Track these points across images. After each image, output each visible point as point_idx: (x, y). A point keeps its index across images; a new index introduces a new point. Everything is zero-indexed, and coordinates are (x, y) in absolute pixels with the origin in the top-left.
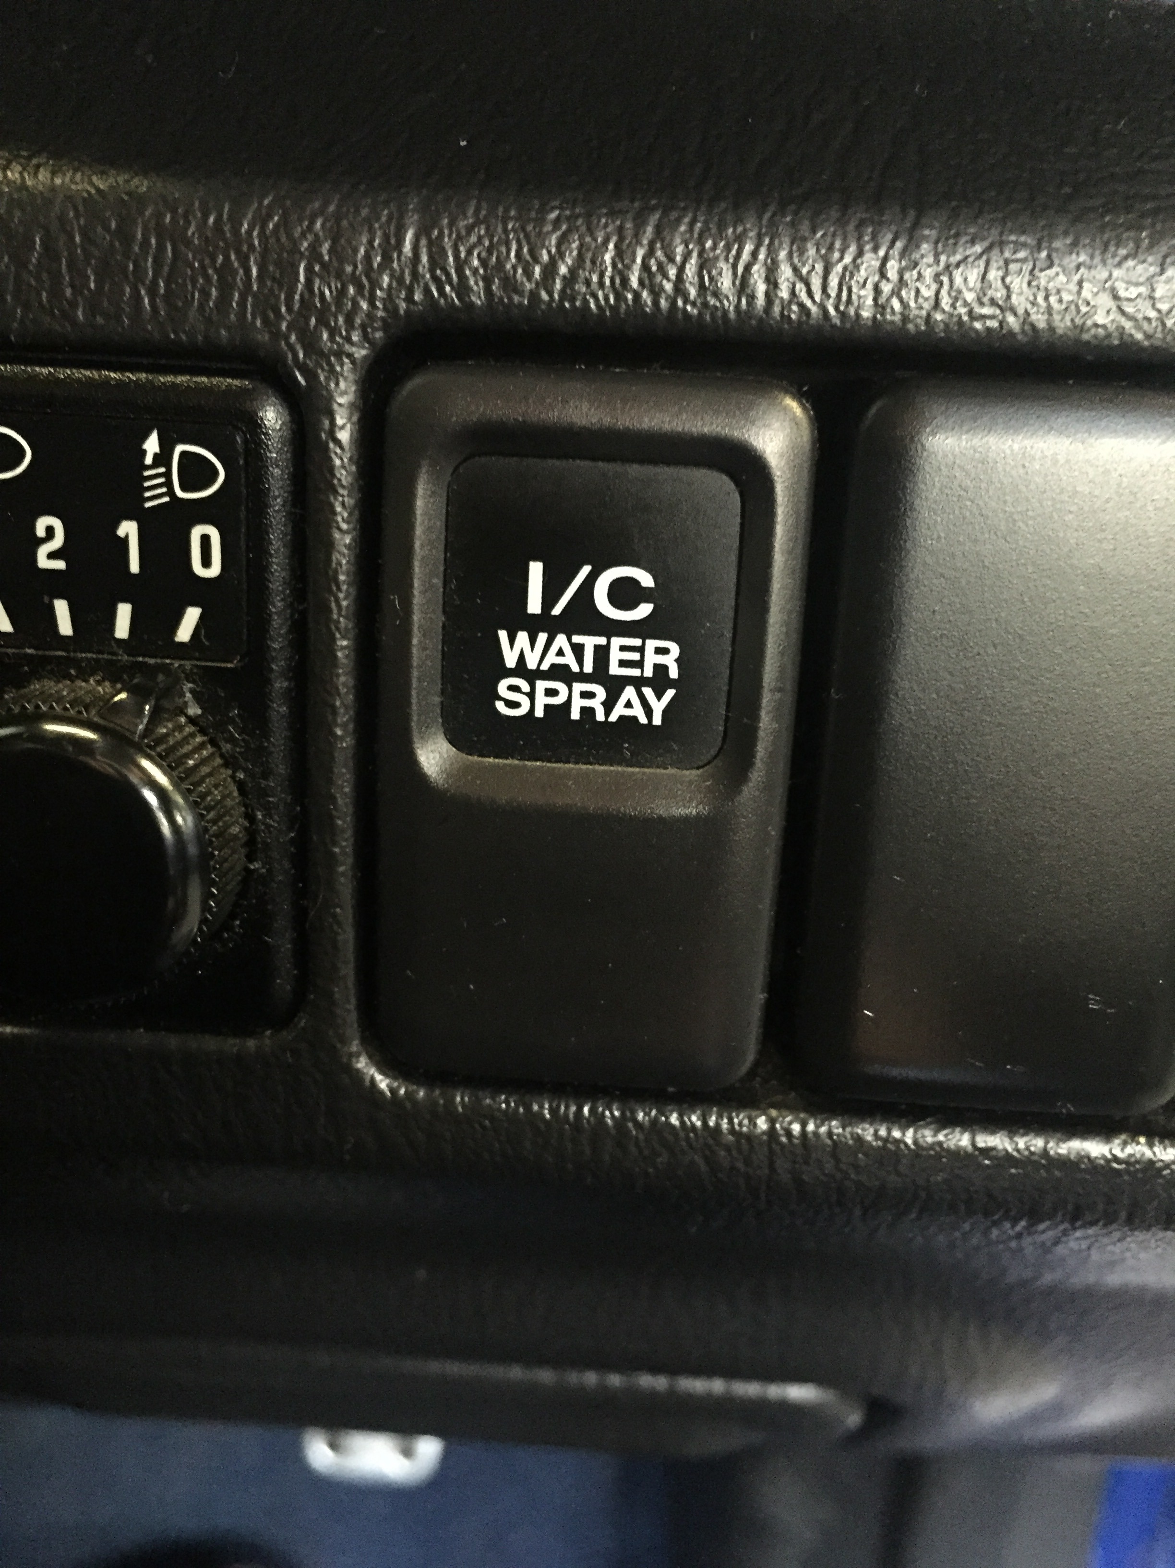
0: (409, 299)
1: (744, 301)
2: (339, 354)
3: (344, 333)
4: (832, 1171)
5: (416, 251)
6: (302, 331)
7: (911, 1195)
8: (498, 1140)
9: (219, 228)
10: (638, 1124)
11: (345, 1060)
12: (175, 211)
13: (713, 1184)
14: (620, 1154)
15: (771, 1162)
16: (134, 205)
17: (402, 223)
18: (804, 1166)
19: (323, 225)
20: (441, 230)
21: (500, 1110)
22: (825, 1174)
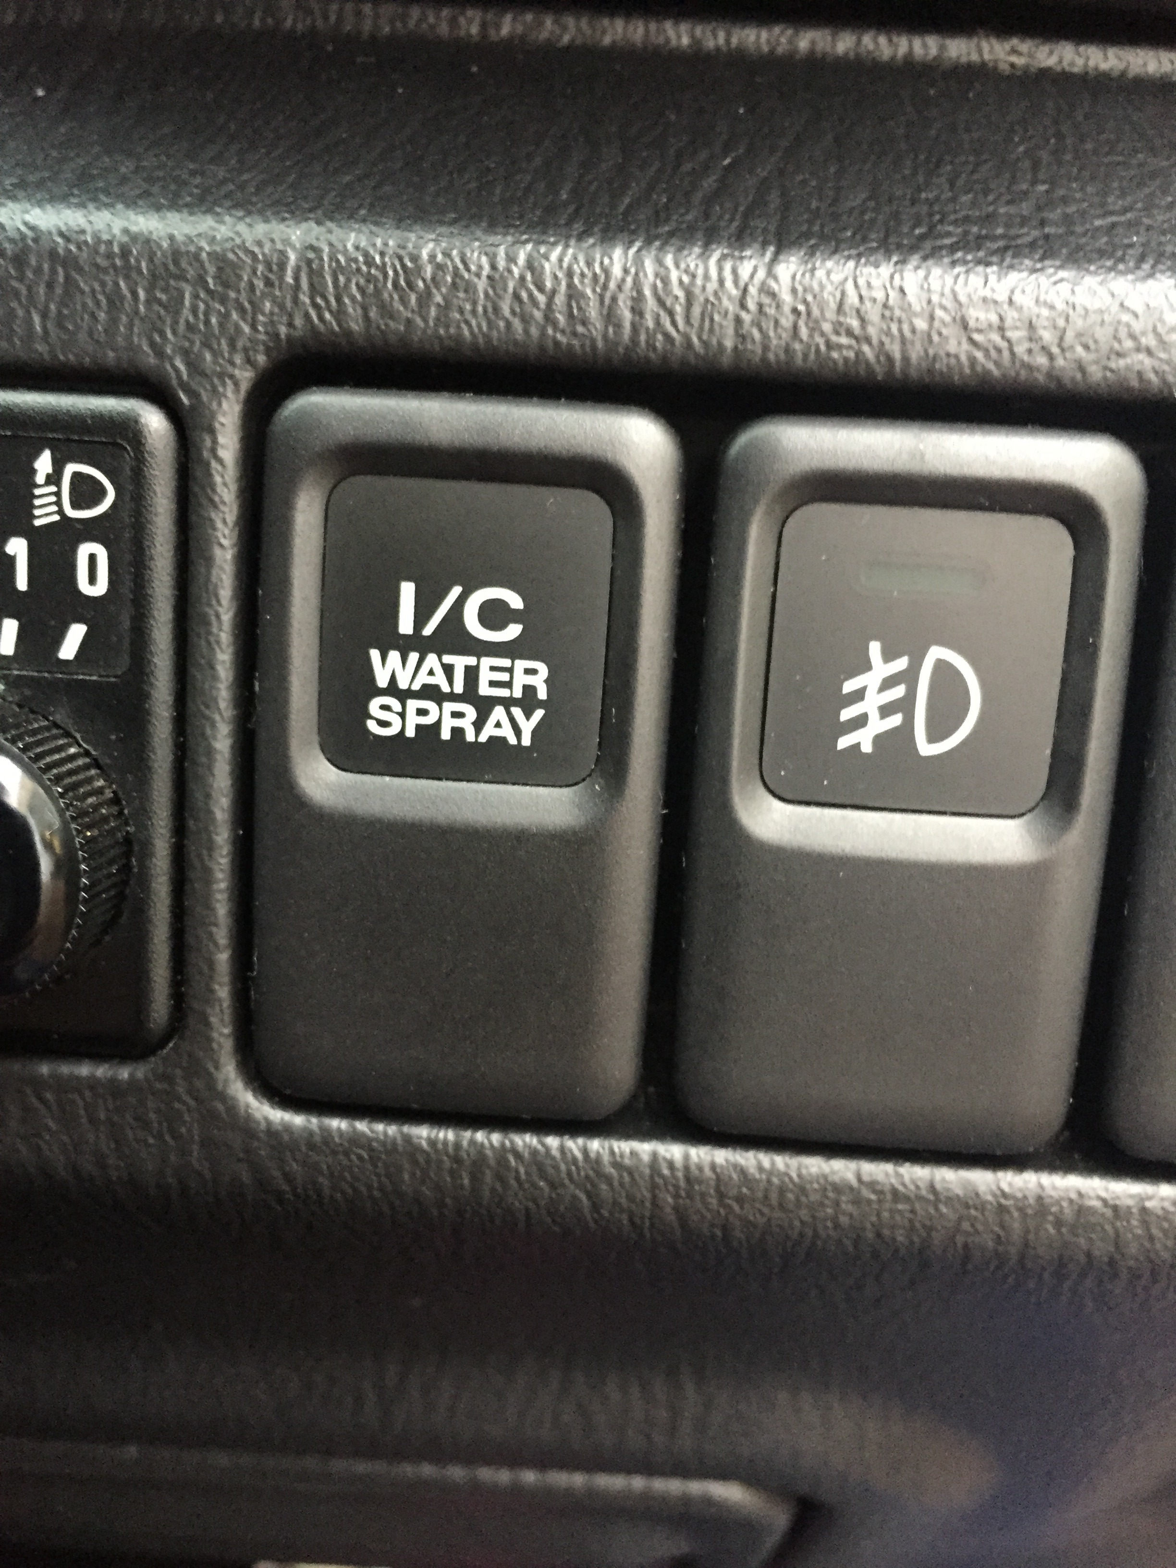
0: (290, 325)
1: (611, 330)
2: (221, 376)
3: (226, 355)
4: (716, 1207)
5: (297, 278)
6: (186, 354)
7: (796, 1231)
8: (378, 1175)
9: (110, 256)
10: (518, 1155)
11: (220, 1087)
12: (68, 239)
13: (596, 1222)
14: (498, 1186)
15: (654, 1197)
16: (30, 233)
17: (283, 253)
18: (688, 1201)
19: (209, 254)
20: (322, 259)
21: (377, 1140)
22: (708, 1210)
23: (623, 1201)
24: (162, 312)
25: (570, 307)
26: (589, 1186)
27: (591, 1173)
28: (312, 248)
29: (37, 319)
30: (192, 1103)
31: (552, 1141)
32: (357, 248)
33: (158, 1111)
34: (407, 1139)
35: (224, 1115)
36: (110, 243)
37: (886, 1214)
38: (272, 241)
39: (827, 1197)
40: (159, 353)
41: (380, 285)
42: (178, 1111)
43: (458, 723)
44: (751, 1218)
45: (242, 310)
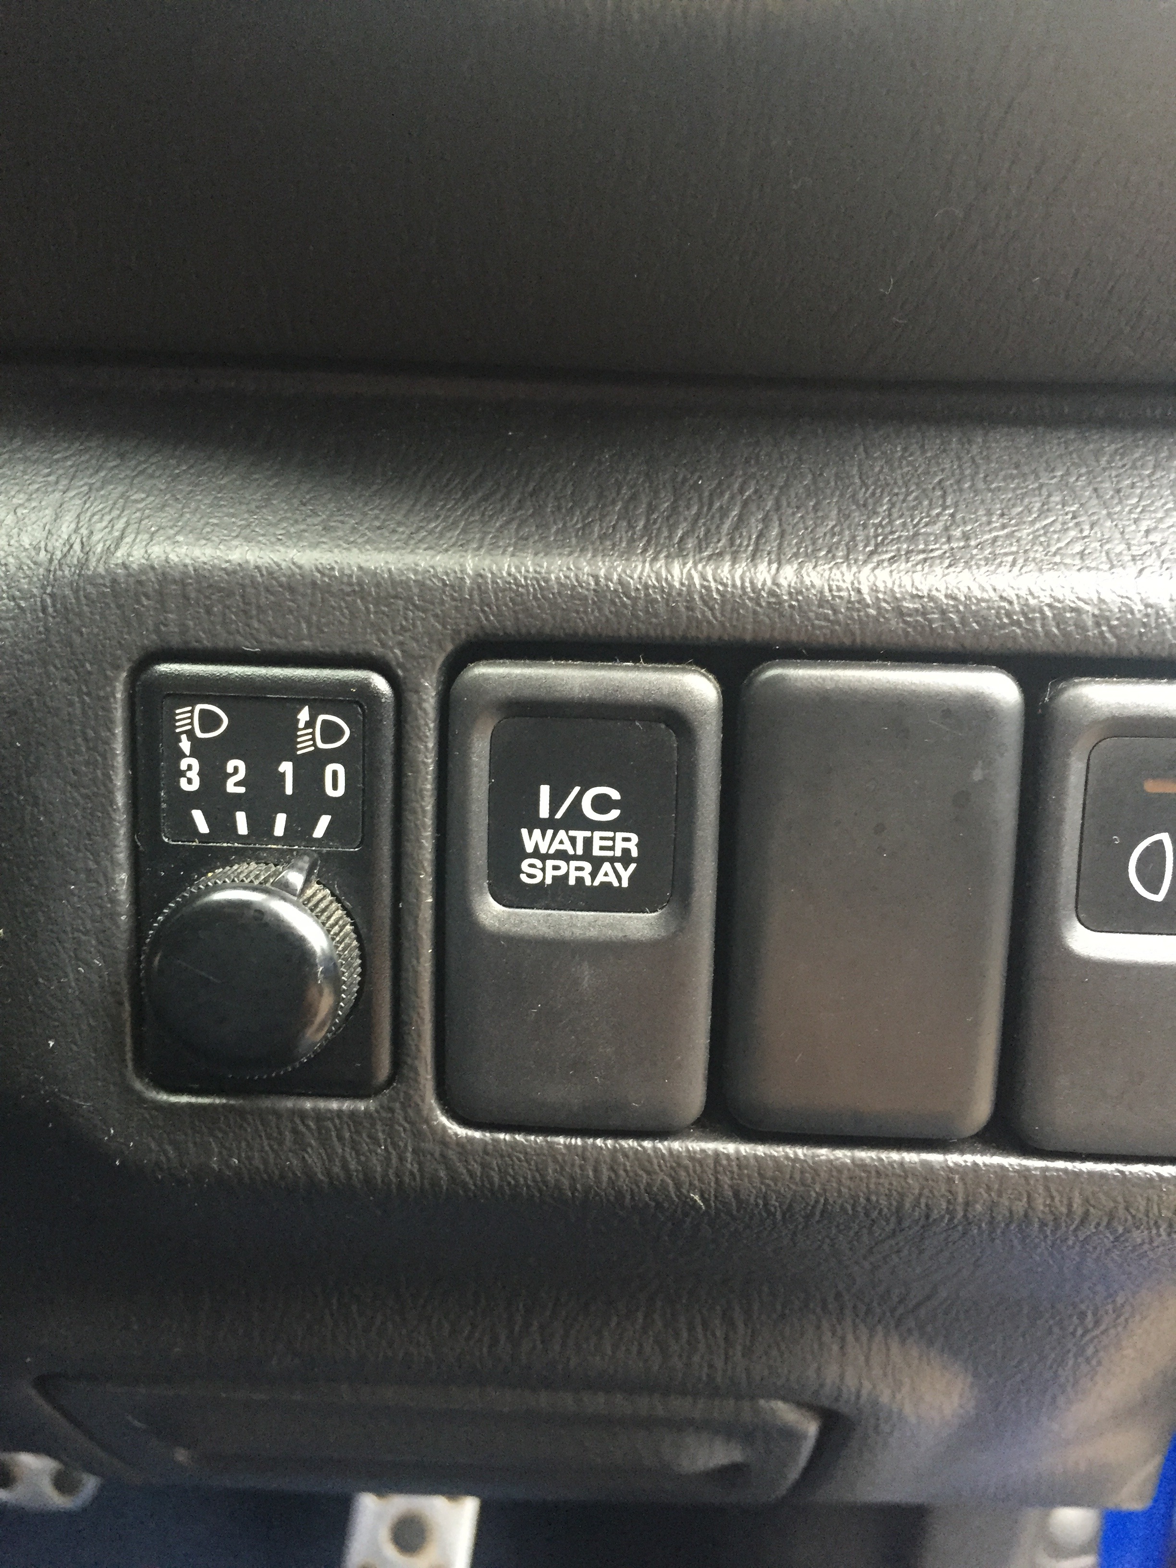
0: (467, 624)
1: (673, 621)
2: (424, 657)
3: (427, 644)
4: (758, 1185)
5: (471, 595)
6: (401, 644)
7: (813, 1200)
8: (530, 1169)
9: (350, 584)
10: (626, 1155)
11: (425, 1113)
12: (323, 574)
13: (678, 1197)
14: (613, 1176)
15: (717, 1179)
16: (297, 571)
17: (462, 579)
18: (739, 1182)
19: (414, 581)
20: (487, 583)
21: (531, 1147)
22: (754, 1187)
23: (696, 1182)
24: (385, 618)
25: (647, 607)
26: (673, 1174)
27: (674, 1165)
28: (481, 576)
29: (304, 625)
30: (406, 1125)
31: (647, 1144)
32: (509, 574)
33: (383, 1131)
34: (551, 1146)
35: (429, 1134)
36: (351, 576)
37: (872, 1186)
38: (455, 572)
39: (832, 1176)
40: (383, 645)
41: (525, 597)
42: (398, 1132)
43: (580, 874)
44: (782, 1191)
45: (436, 616)
